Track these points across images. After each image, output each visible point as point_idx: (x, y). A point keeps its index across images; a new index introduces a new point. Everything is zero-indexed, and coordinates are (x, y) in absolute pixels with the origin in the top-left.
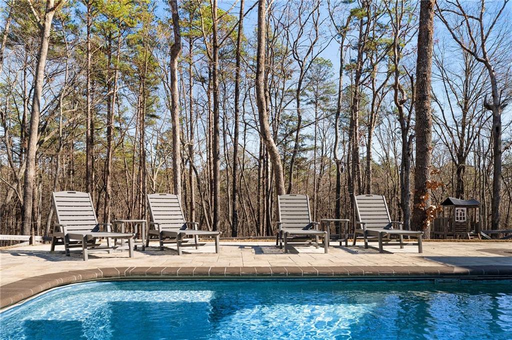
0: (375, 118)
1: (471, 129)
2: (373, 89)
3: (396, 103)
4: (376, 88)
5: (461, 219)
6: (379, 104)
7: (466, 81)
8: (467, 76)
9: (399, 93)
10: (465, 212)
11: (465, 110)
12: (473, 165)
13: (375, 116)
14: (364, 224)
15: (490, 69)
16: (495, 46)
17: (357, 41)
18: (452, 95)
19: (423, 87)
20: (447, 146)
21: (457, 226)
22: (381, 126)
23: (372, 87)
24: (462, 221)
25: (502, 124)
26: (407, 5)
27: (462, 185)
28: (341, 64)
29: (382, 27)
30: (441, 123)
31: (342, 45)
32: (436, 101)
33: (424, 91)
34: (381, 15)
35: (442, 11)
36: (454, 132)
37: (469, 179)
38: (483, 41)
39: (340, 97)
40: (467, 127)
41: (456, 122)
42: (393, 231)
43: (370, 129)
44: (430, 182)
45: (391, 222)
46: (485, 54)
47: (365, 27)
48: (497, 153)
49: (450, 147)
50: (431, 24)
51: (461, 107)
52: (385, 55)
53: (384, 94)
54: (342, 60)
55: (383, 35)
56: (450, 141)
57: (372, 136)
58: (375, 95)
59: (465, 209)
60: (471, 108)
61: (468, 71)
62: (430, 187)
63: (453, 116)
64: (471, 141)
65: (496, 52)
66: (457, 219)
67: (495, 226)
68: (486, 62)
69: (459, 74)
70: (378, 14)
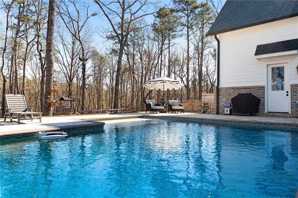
0: (28, 56)
1: (75, 68)
2: (27, 41)
3: (38, 51)
4: (29, 41)
5: (68, 106)
6: (30, 50)
7: (73, 47)
8: (73, 45)
9: (40, 46)
10: (70, 103)
11: (72, 59)
12: (76, 83)
13: (28, 55)
14: (10, 109)
15: (81, 44)
16: (84, 35)
17: (18, 15)
18: (67, 52)
19: (50, 45)
20: (65, 74)
21: (66, 110)
22: (32, 61)
23: (26, 40)
24: (68, 107)
25: (86, 67)
26: (45, 6)
27: (71, 92)
28: (7, 24)
29: (32, 12)
30: (62, 63)
31: (8, 14)
32: (60, 53)
33: (50, 47)
34: (31, 6)
35: (62, 13)
36: (68, 68)
37: (74, 89)
38: (79, 32)
39: (6, 42)
40: (73, 67)
41: (68, 64)
42: (28, 112)
43: (25, 61)
44: (53, 89)
45: (27, 108)
46: (79, 37)
47: (22, 9)
48: (84, 79)
49: (66, 75)
50: (54, 18)
51: (71, 58)
52: (33, 26)
53: (33, 45)
54: (7, 22)
55: (32, 16)
56: (66, 72)
57: (26, 65)
58: (28, 44)
59: (69, 102)
60: (75, 59)
61: (74, 43)
62: (52, 92)
63: (67, 61)
64: (75, 73)
65: (85, 38)
66: (66, 106)
67: (83, 109)
68: (80, 41)
69: (70, 43)
70: (30, 5)
